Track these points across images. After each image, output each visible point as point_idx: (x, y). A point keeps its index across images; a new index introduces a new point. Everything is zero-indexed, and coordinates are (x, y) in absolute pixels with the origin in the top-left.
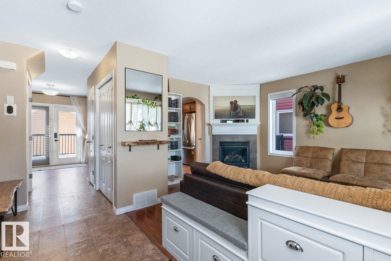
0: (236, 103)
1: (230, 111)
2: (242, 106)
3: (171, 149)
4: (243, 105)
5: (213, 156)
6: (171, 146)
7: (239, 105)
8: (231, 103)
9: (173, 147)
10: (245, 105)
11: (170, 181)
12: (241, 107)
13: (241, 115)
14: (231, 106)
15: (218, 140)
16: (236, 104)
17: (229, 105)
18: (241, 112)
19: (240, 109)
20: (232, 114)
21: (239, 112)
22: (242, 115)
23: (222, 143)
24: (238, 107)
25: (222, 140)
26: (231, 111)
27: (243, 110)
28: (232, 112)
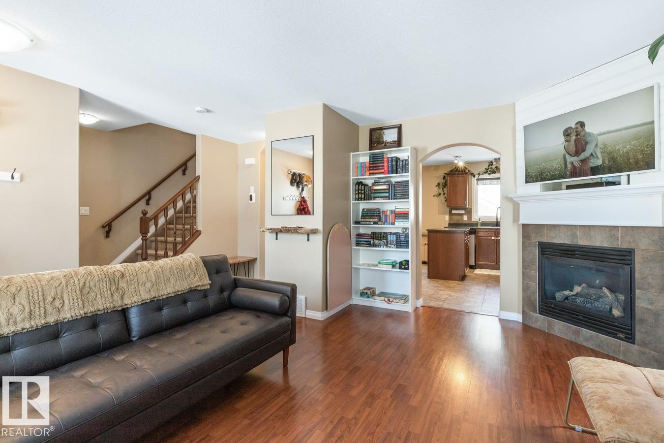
0: (580, 129)
1: (565, 157)
2: (601, 134)
3: (397, 247)
4: (603, 131)
5: (524, 279)
6: (396, 242)
7: (590, 134)
8: (567, 133)
9: (401, 243)
10: (612, 129)
11: (385, 300)
12: (599, 137)
13: (599, 162)
14: (566, 141)
15: (536, 239)
16: (582, 134)
17: (562, 139)
18: (599, 155)
19: (593, 145)
20: (569, 166)
21: (592, 155)
22: (603, 163)
23: (546, 249)
24: (589, 139)
25: (545, 240)
26: (567, 156)
27: (605, 146)
28: (569, 159)
